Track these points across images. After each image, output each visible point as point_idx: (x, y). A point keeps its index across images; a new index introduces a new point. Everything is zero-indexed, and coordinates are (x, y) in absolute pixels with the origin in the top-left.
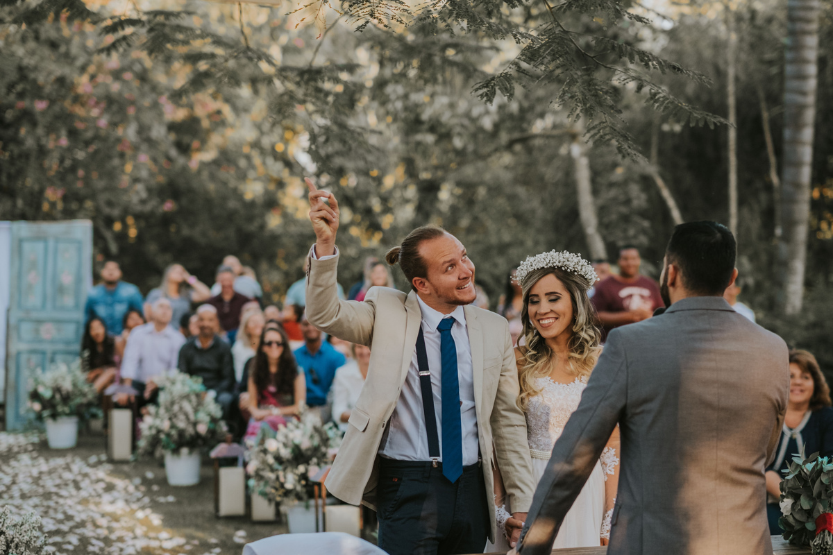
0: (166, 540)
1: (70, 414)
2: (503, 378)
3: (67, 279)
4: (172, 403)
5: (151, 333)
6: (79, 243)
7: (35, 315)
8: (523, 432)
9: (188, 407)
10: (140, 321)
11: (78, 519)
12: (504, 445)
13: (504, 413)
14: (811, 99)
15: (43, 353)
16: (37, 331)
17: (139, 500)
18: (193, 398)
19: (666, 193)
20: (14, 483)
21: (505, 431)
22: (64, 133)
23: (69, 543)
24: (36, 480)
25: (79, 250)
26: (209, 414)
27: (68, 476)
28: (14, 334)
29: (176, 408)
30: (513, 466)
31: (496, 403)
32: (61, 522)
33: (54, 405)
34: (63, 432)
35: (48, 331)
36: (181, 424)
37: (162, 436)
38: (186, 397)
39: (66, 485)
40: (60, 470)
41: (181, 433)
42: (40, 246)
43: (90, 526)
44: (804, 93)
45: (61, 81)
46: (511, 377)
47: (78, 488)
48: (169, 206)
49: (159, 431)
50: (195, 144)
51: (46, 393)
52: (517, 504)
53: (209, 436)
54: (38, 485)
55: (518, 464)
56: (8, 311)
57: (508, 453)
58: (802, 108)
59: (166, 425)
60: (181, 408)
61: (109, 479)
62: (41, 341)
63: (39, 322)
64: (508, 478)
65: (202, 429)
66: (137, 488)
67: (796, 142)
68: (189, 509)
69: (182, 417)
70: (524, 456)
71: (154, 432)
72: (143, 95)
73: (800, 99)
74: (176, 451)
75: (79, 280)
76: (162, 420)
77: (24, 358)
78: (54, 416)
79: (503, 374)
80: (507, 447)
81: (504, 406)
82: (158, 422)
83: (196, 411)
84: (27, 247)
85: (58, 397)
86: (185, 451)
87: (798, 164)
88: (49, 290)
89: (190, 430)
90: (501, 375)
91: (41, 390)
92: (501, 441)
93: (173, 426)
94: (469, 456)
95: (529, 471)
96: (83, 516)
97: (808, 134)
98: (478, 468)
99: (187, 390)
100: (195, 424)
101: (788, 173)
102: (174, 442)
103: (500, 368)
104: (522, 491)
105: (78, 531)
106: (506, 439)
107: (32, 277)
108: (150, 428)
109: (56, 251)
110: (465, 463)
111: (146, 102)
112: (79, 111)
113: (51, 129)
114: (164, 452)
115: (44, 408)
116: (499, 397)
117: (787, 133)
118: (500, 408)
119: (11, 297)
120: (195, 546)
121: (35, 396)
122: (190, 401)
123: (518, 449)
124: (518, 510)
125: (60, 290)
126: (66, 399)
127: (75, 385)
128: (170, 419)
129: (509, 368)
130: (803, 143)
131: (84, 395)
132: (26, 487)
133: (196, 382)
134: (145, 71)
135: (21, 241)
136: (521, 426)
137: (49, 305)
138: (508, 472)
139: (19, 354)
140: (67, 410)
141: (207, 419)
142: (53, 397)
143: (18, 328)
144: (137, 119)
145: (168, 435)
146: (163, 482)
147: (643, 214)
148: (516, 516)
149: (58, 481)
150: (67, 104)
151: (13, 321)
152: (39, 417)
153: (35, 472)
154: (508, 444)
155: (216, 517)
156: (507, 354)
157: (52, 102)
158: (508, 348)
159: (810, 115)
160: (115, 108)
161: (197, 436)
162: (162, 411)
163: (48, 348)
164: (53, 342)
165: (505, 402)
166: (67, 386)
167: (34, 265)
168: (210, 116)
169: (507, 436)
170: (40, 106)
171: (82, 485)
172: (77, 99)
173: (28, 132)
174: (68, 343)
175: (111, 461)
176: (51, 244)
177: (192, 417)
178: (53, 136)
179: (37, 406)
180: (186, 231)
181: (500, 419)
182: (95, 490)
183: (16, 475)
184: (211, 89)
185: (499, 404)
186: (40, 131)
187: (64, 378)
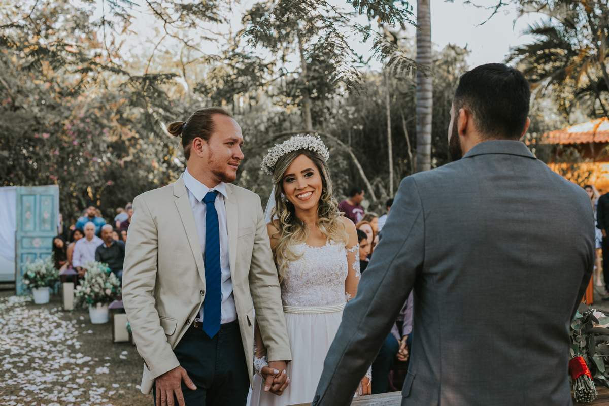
0: (80, 358)
1: (45, 286)
2: (257, 246)
3: (47, 215)
4: (92, 278)
5: (85, 242)
6: (53, 196)
7: (30, 234)
8: (277, 291)
9: (100, 280)
10: (81, 236)
11: (32, 346)
12: (260, 303)
13: (258, 275)
14: (430, 110)
15: (35, 254)
16: (31, 243)
17: (72, 333)
18: (104, 275)
19: (356, 161)
20: (6, 324)
21: (260, 291)
22: (58, 149)
23: (22, 362)
24: (19, 323)
25: (53, 200)
26: (113, 284)
27: (37, 320)
28: (19, 245)
29: (94, 281)
30: (268, 320)
31: (251, 268)
32: (22, 348)
33: (37, 281)
34: (42, 295)
35: (37, 243)
36: (97, 290)
37: (86, 296)
38: (100, 275)
39: (35, 325)
40: (34, 316)
41: (97, 294)
42: (32, 198)
43: (38, 351)
44: (427, 107)
45: (57, 124)
46: (264, 244)
47: (41, 327)
48: (110, 183)
49: (85, 294)
50: (123, 154)
51: (32, 275)
52: (272, 354)
53: (112, 295)
54: (19, 325)
55: (272, 319)
56: (16, 232)
57: (263, 309)
58: (426, 114)
59: (88, 290)
60: (96, 281)
61: (59, 321)
62: (34, 248)
63: (33, 238)
64: (264, 331)
65: (108, 292)
66: (73, 326)
67: (423, 132)
68: (98, 338)
69: (97, 286)
70: (278, 311)
71: (82, 294)
72: (96, 129)
73: (425, 110)
74: (94, 305)
75: (53, 216)
76: (86, 288)
77: (25, 256)
78: (37, 287)
79: (256, 242)
80: (263, 305)
81: (259, 270)
82: (84, 289)
83: (105, 282)
84: (25, 199)
85: (38, 276)
86: (99, 304)
87: (425, 144)
88: (37, 221)
89: (102, 293)
90: (255, 243)
91: (29, 273)
92: (258, 300)
93: (92, 291)
94: (226, 316)
95: (282, 325)
96: (36, 344)
97: (429, 128)
98: (235, 325)
99: (99, 270)
100: (105, 289)
101: (419, 149)
102: (93, 300)
103: (254, 236)
104: (276, 342)
105: (30, 354)
106: (262, 297)
107: (28, 215)
108: (80, 293)
109: (40, 200)
110: (222, 322)
111: (97, 132)
112: (65, 138)
113: (51, 147)
114: (87, 305)
115: (31, 283)
116: (254, 263)
117: (418, 128)
118: (256, 271)
119: (17, 225)
120: (96, 361)
121: (26, 276)
122: (101, 277)
123: (272, 306)
124: (273, 359)
125: (43, 221)
126: (43, 277)
127: (47, 270)
128: (91, 287)
129: (262, 237)
130: (427, 133)
131: (53, 275)
132: (11, 327)
133: (105, 266)
134: (97, 118)
135: (22, 196)
136: (274, 286)
137: (37, 229)
138: (264, 326)
139: (22, 254)
140: (43, 283)
141: (111, 286)
142: (35, 277)
143: (21, 241)
144: (92, 141)
145: (90, 296)
146: (88, 322)
147: (345, 172)
148: (271, 364)
149: (31, 323)
150: (59, 134)
151: (19, 238)
152: (29, 288)
153: (20, 318)
154: (263, 302)
155: (113, 342)
156: (260, 225)
157: (52, 134)
158: (261, 220)
159: (429, 118)
160: (82, 135)
161: (106, 295)
162: (86, 282)
163: (38, 251)
164: (40, 248)
165: (259, 267)
166: (43, 271)
167: (29, 208)
168: (130, 140)
169: (262, 295)
170: (45, 136)
171: (43, 325)
172: (64, 133)
173: (40, 149)
174: (48, 249)
175: (64, 310)
176: (38, 197)
177: (103, 286)
178: (52, 151)
179: (27, 282)
180: (120, 196)
181: (256, 281)
182: (50, 328)
183: (9, 320)
184: (130, 127)
185: (254, 268)
186: (46, 148)
187: (41, 267)
